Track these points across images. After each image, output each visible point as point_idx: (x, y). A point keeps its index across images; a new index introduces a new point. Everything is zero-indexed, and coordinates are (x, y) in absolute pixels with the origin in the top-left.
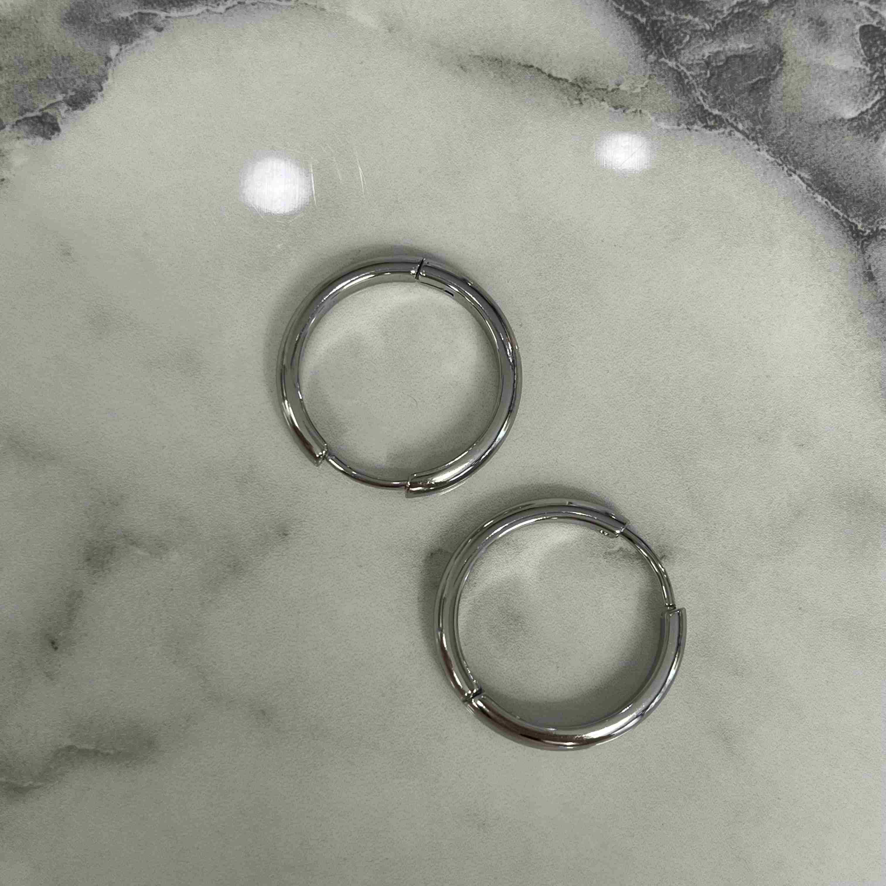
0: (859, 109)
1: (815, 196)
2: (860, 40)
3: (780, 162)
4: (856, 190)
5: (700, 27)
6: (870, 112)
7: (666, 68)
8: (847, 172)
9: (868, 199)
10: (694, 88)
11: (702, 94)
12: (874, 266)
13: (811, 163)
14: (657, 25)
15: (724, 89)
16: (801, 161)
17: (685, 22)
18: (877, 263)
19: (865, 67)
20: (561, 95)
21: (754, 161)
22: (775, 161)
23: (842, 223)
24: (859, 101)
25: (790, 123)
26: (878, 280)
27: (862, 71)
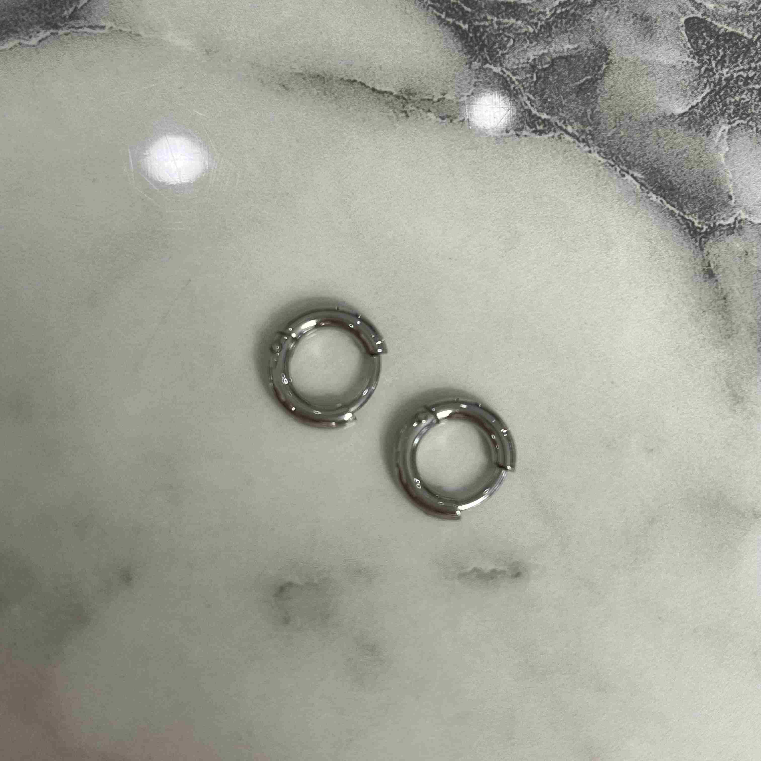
0: (689, 103)
1: (649, 195)
2: (686, 33)
3: (612, 163)
4: (690, 186)
5: (524, 30)
6: (700, 105)
7: (491, 74)
8: (680, 169)
9: (703, 195)
10: (521, 93)
11: (529, 99)
12: (714, 263)
13: (643, 162)
14: (479, 30)
15: (551, 92)
16: (633, 161)
17: (507, 25)
18: (716, 259)
19: (693, 60)
20: (386, 108)
21: (586, 163)
22: (607, 162)
23: (678, 221)
24: (688, 95)
25: (619, 122)
26: (718, 276)
27: (690, 64)
